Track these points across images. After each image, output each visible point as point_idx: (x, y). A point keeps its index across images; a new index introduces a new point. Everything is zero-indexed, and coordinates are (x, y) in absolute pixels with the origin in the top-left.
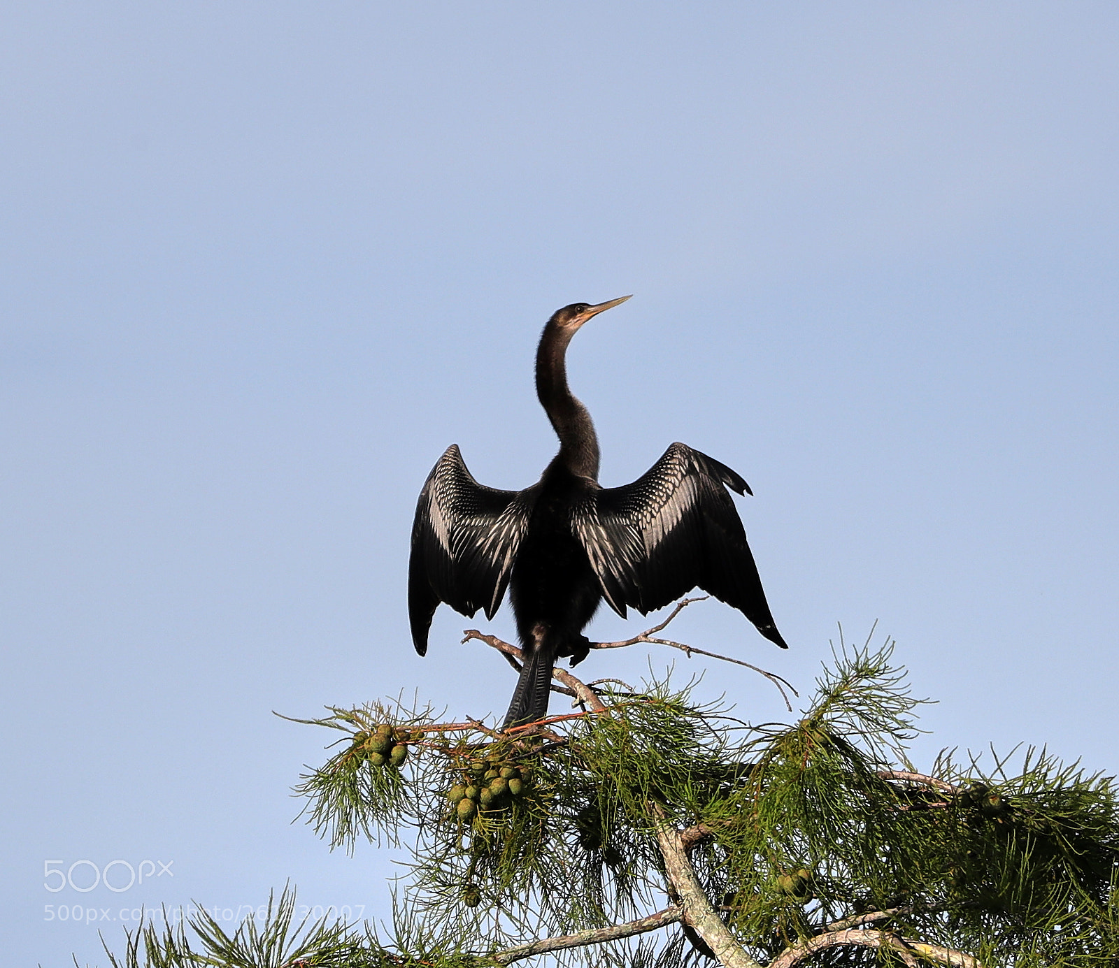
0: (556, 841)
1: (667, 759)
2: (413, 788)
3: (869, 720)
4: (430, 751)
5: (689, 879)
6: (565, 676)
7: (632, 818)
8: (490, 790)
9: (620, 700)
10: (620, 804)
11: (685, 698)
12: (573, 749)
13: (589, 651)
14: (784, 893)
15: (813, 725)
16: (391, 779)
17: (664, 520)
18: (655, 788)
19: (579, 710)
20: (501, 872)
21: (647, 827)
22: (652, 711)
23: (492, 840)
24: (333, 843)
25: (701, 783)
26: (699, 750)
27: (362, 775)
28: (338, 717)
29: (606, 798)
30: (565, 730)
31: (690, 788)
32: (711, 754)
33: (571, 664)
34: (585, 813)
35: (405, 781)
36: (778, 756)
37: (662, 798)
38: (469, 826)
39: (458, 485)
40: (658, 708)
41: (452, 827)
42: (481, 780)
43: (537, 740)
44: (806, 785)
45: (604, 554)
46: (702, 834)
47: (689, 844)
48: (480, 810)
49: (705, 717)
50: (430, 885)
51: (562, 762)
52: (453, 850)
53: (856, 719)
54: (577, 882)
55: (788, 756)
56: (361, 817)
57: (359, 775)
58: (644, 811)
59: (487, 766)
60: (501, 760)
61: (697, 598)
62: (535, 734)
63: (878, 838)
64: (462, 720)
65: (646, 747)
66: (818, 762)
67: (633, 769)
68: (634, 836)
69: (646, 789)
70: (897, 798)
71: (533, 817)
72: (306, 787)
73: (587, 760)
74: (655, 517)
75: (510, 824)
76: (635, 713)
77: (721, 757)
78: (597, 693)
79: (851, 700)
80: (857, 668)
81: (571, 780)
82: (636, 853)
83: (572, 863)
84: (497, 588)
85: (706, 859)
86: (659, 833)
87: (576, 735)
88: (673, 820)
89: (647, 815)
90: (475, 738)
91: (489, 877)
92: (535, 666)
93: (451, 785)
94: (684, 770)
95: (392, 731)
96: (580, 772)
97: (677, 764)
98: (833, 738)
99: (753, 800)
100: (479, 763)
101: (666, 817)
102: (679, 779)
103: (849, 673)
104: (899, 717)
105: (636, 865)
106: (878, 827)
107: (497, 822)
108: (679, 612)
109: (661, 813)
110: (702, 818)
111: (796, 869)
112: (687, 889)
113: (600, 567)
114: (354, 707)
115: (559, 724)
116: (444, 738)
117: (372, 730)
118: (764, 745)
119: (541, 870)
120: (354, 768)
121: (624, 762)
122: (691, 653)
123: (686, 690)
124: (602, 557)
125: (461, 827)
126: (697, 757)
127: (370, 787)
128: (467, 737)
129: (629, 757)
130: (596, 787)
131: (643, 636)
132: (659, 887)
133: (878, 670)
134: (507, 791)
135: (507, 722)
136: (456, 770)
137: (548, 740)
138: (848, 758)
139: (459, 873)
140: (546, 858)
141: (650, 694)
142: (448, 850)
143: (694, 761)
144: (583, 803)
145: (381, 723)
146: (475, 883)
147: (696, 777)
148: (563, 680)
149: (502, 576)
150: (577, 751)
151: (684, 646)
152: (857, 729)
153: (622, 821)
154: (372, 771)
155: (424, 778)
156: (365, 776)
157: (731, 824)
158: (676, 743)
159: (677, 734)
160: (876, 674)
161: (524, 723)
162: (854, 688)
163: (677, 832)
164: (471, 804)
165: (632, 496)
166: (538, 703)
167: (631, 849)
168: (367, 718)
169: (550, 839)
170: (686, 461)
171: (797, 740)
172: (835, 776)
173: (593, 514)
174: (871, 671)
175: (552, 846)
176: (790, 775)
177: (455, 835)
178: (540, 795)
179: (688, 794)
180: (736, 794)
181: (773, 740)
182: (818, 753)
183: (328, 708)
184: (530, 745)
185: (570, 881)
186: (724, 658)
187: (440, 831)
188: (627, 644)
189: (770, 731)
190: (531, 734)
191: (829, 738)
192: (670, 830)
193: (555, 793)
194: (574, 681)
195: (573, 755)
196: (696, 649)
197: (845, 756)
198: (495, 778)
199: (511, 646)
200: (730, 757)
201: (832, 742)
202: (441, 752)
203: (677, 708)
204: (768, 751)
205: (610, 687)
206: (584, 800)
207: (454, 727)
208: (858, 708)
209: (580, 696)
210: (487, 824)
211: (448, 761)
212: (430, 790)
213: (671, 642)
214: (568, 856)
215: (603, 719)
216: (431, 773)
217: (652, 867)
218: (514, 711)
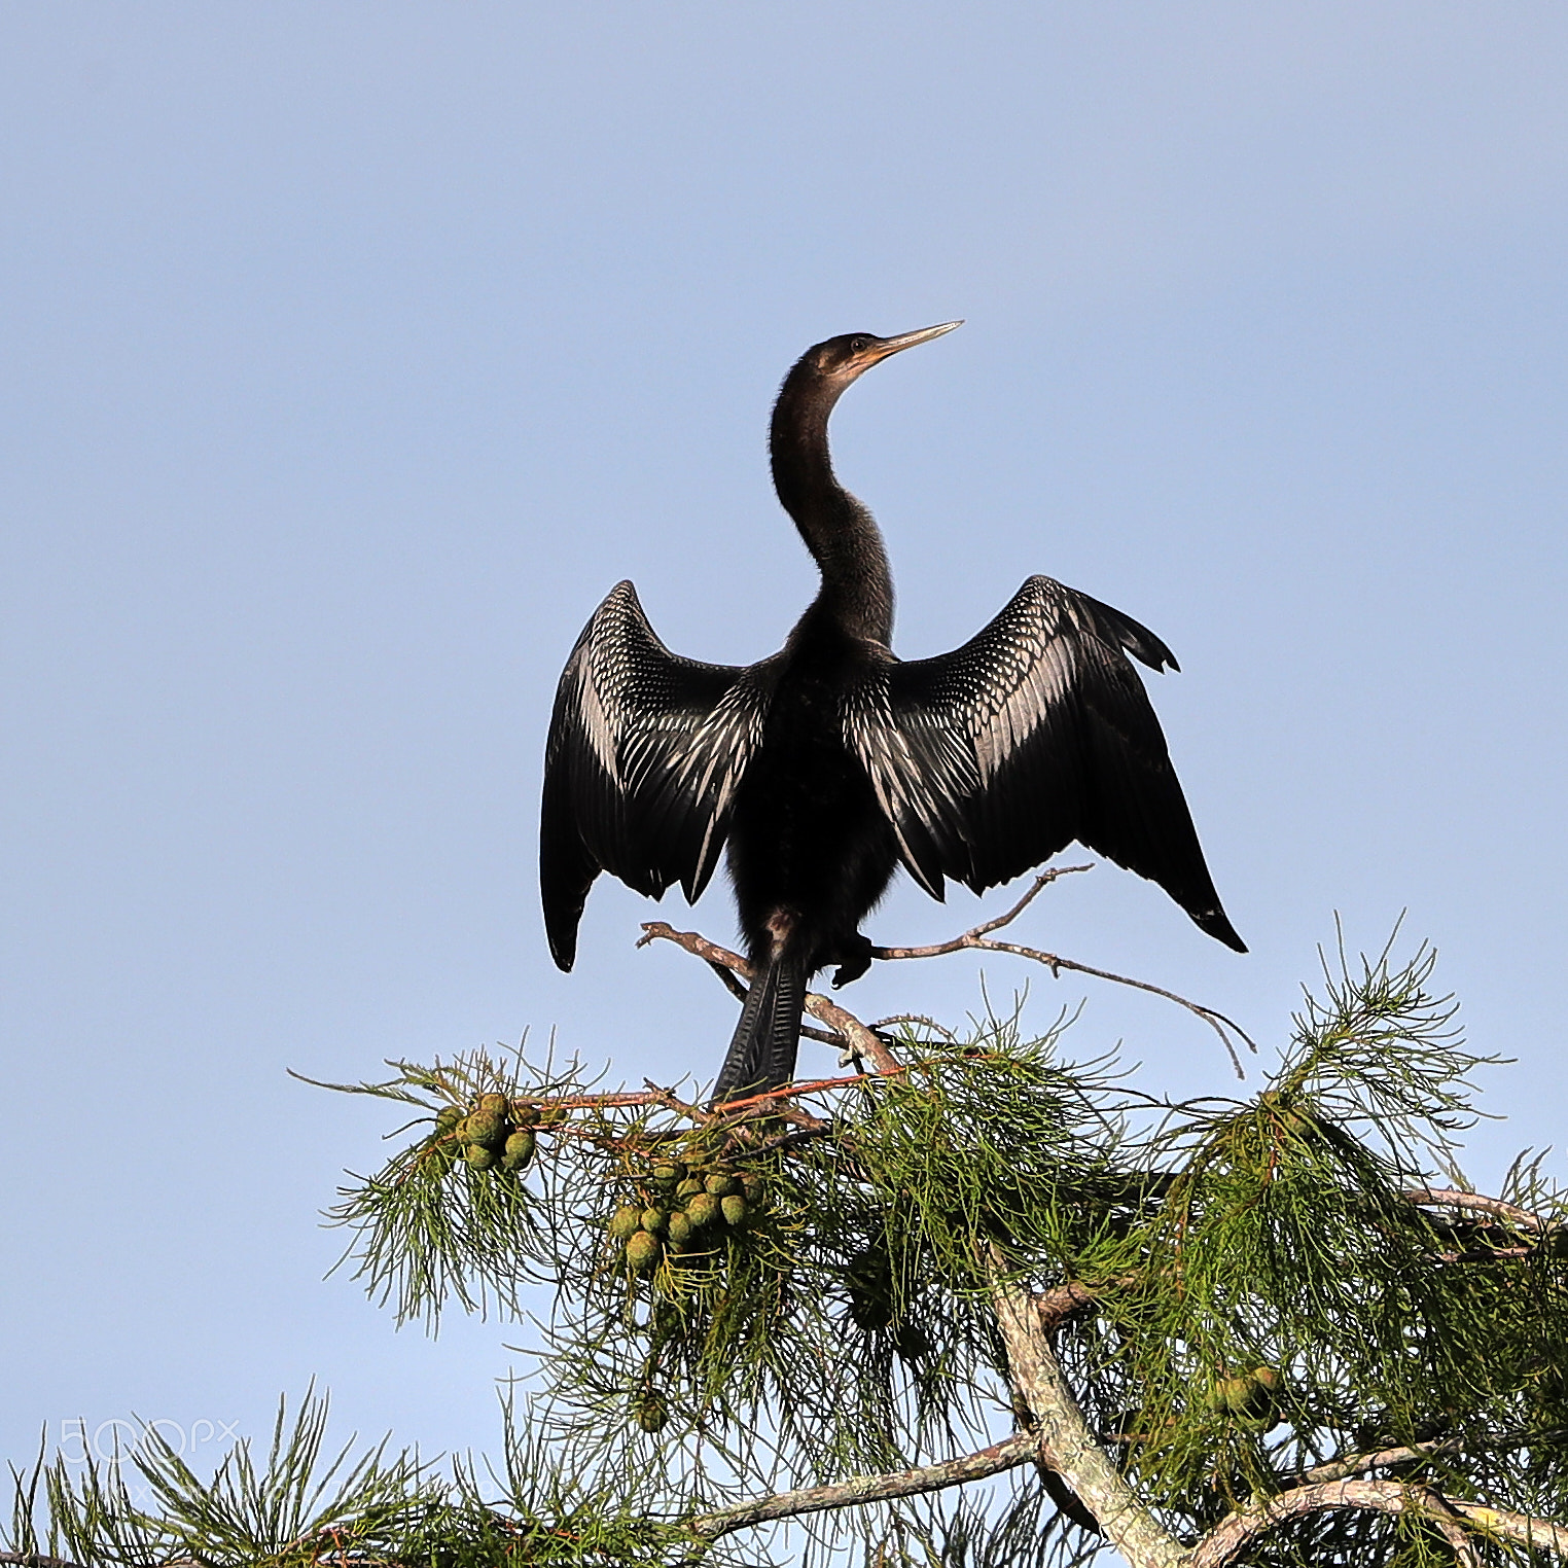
0: (808, 1312)
1: (1013, 1162)
2: (545, 1211)
3: (1388, 1093)
4: (577, 1144)
5: (1052, 1383)
6: (827, 1009)
7: (947, 1270)
8: (687, 1216)
9: (927, 1054)
10: (926, 1245)
11: (1047, 1049)
12: (840, 1142)
13: (869, 964)
14: (1225, 1411)
15: (1285, 1101)
16: (505, 1194)
17: (1014, 719)
18: (990, 1216)
19: (851, 1071)
20: (705, 1369)
21: (975, 1287)
22: (986, 1073)
23: (691, 1309)
24: (401, 1314)
25: (1077, 1208)
26: (1073, 1148)
27: (452, 1188)
28: (409, 1080)
29: (901, 1233)
30: (826, 1107)
31: (1055, 1216)
32: (1096, 1153)
33: (835, 984)
34: (860, 1260)
35: (531, 1199)
36: (1219, 1158)
37: (1003, 1235)
38: (647, 1283)
39: (634, 656)
41: (617, 1284)
42: (670, 1198)
43: (776, 1124)
44: (1274, 1213)
45: (903, 782)
46: (1076, 1300)
47: (1052, 1319)
48: (668, 1253)
49: (1083, 1087)
50: (575, 1391)
51: (819, 1165)
52: (618, 1326)
53: (1364, 1091)
54: (847, 1388)
55: (1238, 1158)
56: (451, 1265)
57: (446, 1187)
58: (970, 1258)
59: (682, 1171)
60: (708, 1160)
61: (1072, 866)
62: (771, 1113)
64: (636, 1087)
65: (975, 1140)
66: (1294, 1171)
67: (950, 1180)
68: (951, 1306)
69: (973, 1216)
70: (1436, 1239)
71: (766, 1267)
72: (349, 1209)
73: (865, 1162)
75: (724, 1280)
76: (955, 1077)
77: (1113, 1160)
78: (886, 1042)
79: (1354, 1057)
80: (1367, 997)
81: (835, 1200)
82: (955, 1336)
83: (837, 1353)
84: (705, 846)
85: (1083, 1348)
86: (997, 1299)
87: (847, 1117)
88: (1024, 1274)
89: (975, 1265)
90: (660, 1120)
91: (683, 1378)
92: (772, 988)
93: (614, 1207)
94: (1044, 1182)
95: (507, 1108)
96: (854, 1186)
97: (1032, 1172)
98: (1321, 1123)
100: (668, 1166)
101: (1010, 1270)
102: (1035, 1200)
103: (1351, 1008)
104: (1444, 1088)
105: (955, 1358)
107: (699, 1276)
108: (1038, 894)
109: (1000, 1261)
110: (1076, 1271)
111: (1252, 1366)
112: (1048, 1402)
113: (896, 807)
114: (438, 1064)
115: (815, 1096)
116: (602, 1119)
117: (471, 1103)
118: (1193, 1138)
119: (781, 1367)
120: (437, 1175)
121: (935, 1168)
122: (1060, 970)
123: (1049, 1035)
124: (900, 788)
125: (633, 1284)
126: (1070, 1159)
127: (467, 1209)
128: (645, 1119)
129: (944, 1158)
130: (882, 1213)
131: (972, 937)
132: (995, 1398)
133: (1406, 1002)
134: (717, 1219)
135: (720, 1090)
136: (625, 1179)
137: (794, 1126)
138: (1349, 1164)
139: (629, 1370)
140: (789, 1343)
141: (982, 1043)
142: (608, 1326)
143: (1064, 1167)
144: (859, 1242)
145: (487, 1091)
146: (658, 1387)
147: (1066, 1195)
148: (822, 1016)
149: (715, 826)
150: (847, 1146)
151: (1046, 955)
152: (1366, 1110)
153: (929, 1277)
154: (472, 1180)
155: (565, 1193)
156: (457, 1190)
157: (1132, 1283)
158: (1030, 1132)
159: (1032, 1116)
160: (1402, 1009)
161: (751, 1094)
162: (1362, 1033)
163: (1030, 1297)
164: (651, 1242)
165: (954, 675)
166: (777, 1057)
167: (946, 1328)
168: (462, 1082)
169: (796, 1309)
170: (1055, 610)
171: (1254, 1128)
172: (1328, 1196)
173: (882, 707)
174: (1394, 1003)
175: (800, 1321)
176: (1243, 1194)
177: (621, 1299)
178: (779, 1227)
179: (1051, 1226)
180: (1141, 1229)
181: (1210, 1129)
182: (1295, 1153)
183: (391, 1063)
184: (761, 1135)
185: (833, 1387)
186: (1120, 980)
187: (595, 1292)
188: (941, 952)
189: (1206, 1112)
190: (763, 1114)
191: (1315, 1128)
192: (1016, 1293)
193: (806, 1224)
194: (843, 1019)
195: (841, 1155)
196: (1070, 962)
197: (1344, 1160)
198: (695, 1194)
199: (728, 953)
200: (1130, 1161)
201: (1319, 1134)
202: (597, 1148)
203: (1033, 1069)
204: (1202, 1149)
205: (909, 1031)
206: (860, 1239)
207: (621, 1100)
208: (1367, 1071)
209: (854, 1046)
210: (681, 1279)
211: (610, 1162)
212: (577, 1217)
213: (1023, 949)
214: (830, 1340)
215: (895, 1088)
216: (579, 1184)
217: (984, 1362)
218: (734, 1070)
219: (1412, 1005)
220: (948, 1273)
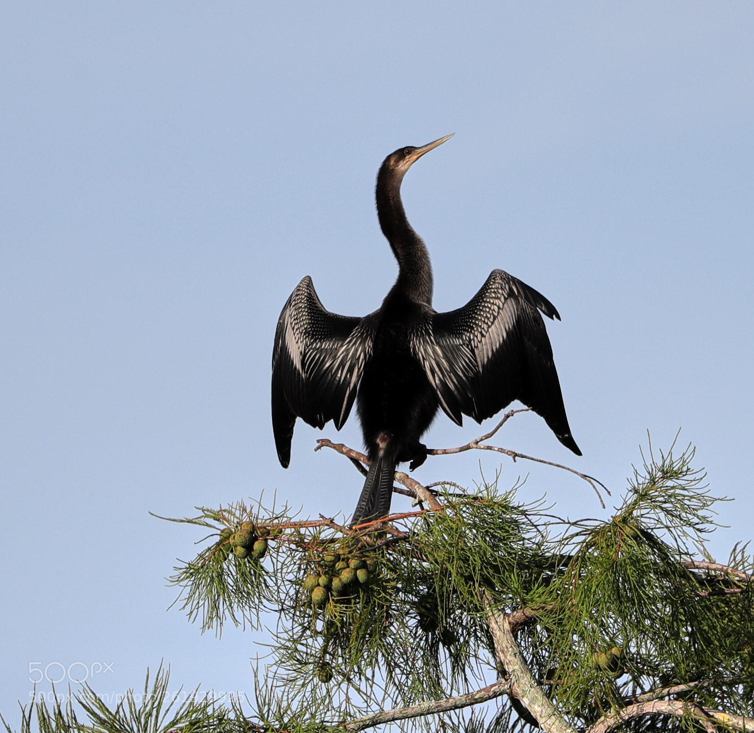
0: (399, 624)
1: (496, 551)
2: (273, 578)
3: (673, 516)
4: (288, 545)
5: (515, 656)
6: (406, 479)
7: (465, 603)
8: (340, 579)
9: (454, 500)
10: (455, 591)
11: (511, 497)
12: (413, 543)
13: (426, 458)
14: (598, 668)
15: (624, 520)
16: (253, 570)
17: (492, 339)
18: (485, 577)
19: (418, 509)
20: (350, 652)
21: (478, 611)
22: (482, 509)
23: (343, 624)
24: (204, 627)
25: (526, 573)
26: (523, 544)
27: (228, 567)
28: (207, 516)
29: (442, 586)
30: (406, 526)
31: (516, 577)
32: (534, 546)
33: (410, 468)
34: (423, 598)
35: (266, 572)
36: (593, 548)
37: (491, 586)
38: (322, 611)
39: (310, 313)
40: (487, 506)
41: (307, 612)
42: (332, 571)
43: (381, 535)
44: (619, 574)
45: (440, 369)
46: (527, 617)
47: (515, 626)
48: (332, 597)
49: (529, 515)
50: (288, 663)
51: (403, 554)
52: (308, 632)
53: (662, 515)
54: (418, 660)
55: (602, 548)
56: (228, 604)
57: (225, 567)
58: (476, 597)
59: (338, 558)
60: (350, 552)
62: (380, 529)
63: (681, 620)
64: (318, 518)
65: (477, 541)
66: (629, 553)
67: (466, 560)
68: (467, 620)
69: (477, 577)
70: (697, 585)
71: (379, 603)
72: (179, 578)
73: (425, 552)
74: (485, 337)
75: (358, 609)
76: (467, 511)
77: (543, 550)
78: (434, 494)
79: (657, 499)
80: (663, 470)
81: (411, 570)
82: (469, 634)
83: (413, 644)
84: (345, 402)
85: (530, 640)
86: (489, 617)
87: (416, 531)
88: (501, 604)
89: (478, 600)
90: (327, 533)
91: (339, 657)
92: (379, 470)
93: (306, 575)
94: (511, 561)
95: (254, 528)
96: (420, 564)
97: (505, 556)
98: (642, 531)
99: (571, 587)
100: (331, 555)
101: (495, 603)
102: (506, 569)
103: (656, 475)
104: (700, 513)
105: (469, 645)
106: (682, 610)
107: (346, 608)
108: (506, 422)
109: (490, 598)
110: (526, 603)
111: (610, 647)
112: (513, 665)
113: (437, 381)
114: (221, 507)
115: (401, 521)
116: (299, 534)
117: (237, 527)
118: (581, 538)
119: (386, 650)
120: (221, 561)
121: (458, 554)
122: (517, 458)
124: (439, 373)
125: (315, 612)
126: (522, 549)
127: (235, 577)
128: (320, 533)
129: (463, 549)
130: (434, 576)
131: (474, 443)
132: (489, 664)
133: (681, 473)
134: (355, 580)
135: (355, 519)
136: (311, 562)
137: (391, 535)
138: (655, 550)
139: (313, 652)
140: (390, 639)
141: (480, 495)
142: (304, 632)
143: (520, 553)
144: (422, 590)
145: (244, 520)
146: (327, 661)
147: (521, 566)
148: (404, 483)
149: (350, 392)
150: (416, 545)
151: (510, 451)
152: (662, 523)
153: (457, 607)
154: (237, 563)
155: (282, 569)
156: (230, 567)
157: (552, 608)
158: (504, 537)
159: (505, 529)
160: (680, 476)
161: (370, 520)
162: (661, 488)
163: (504, 615)
164: (324, 592)
165: (463, 319)
166: (382, 504)
167: (465, 631)
168: (232, 517)
169: (393, 622)
170: (507, 286)
171: (610, 534)
172: (645, 565)
173: (429, 335)
174: (676, 473)
175: (395, 629)
176: (604, 565)
177: (309, 619)
178: (384, 584)
179: (515, 582)
180: (556, 582)
181: (589, 534)
182: (629, 545)
183: (198, 508)
184: (375, 540)
185: (411, 659)
186: (545, 462)
187: (297, 616)
188: (460, 451)
189: (587, 526)
190: (376, 530)
191: (639, 533)
192: (498, 614)
193: (397, 582)
194: (414, 484)
195: (413, 549)
196: (521, 455)
197: (652, 548)
198: (344, 568)
199: (358, 453)
200: (551, 550)
201: (641, 536)
202: (297, 547)
203: (504, 507)
204: (585, 544)
205: (445, 489)
206: (423, 589)
207: (309, 524)
208: (664, 506)
209: (419, 497)
210: (338, 609)
211: (303, 554)
212: (287, 580)
213: (499, 449)
214: (409, 637)
215: (439, 517)
216: (288, 565)
217: (483, 647)
218: (361, 510)
219: (685, 473)
220: (465, 604)
